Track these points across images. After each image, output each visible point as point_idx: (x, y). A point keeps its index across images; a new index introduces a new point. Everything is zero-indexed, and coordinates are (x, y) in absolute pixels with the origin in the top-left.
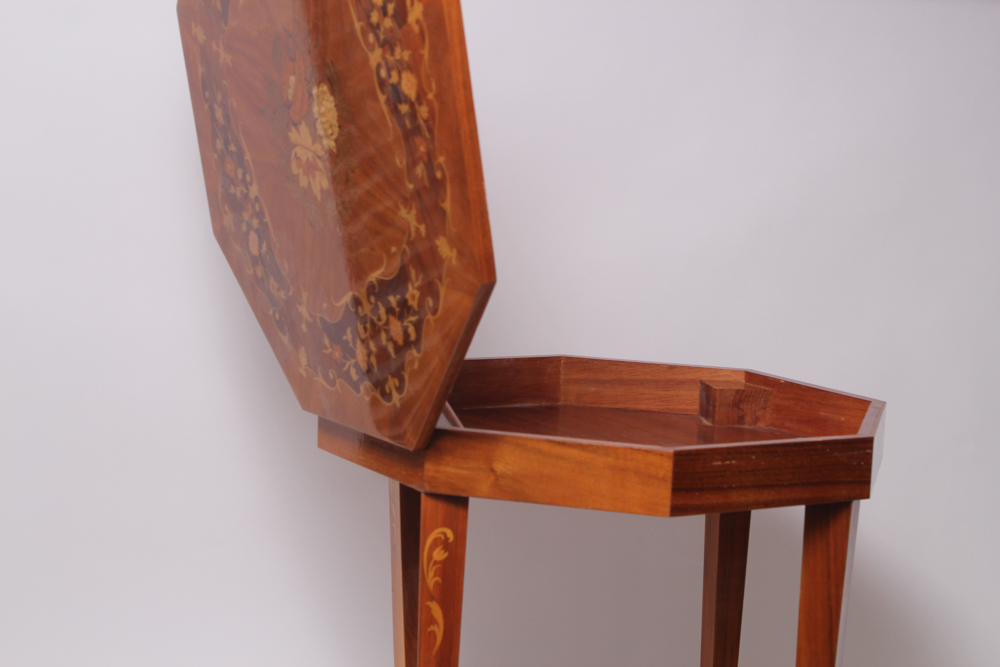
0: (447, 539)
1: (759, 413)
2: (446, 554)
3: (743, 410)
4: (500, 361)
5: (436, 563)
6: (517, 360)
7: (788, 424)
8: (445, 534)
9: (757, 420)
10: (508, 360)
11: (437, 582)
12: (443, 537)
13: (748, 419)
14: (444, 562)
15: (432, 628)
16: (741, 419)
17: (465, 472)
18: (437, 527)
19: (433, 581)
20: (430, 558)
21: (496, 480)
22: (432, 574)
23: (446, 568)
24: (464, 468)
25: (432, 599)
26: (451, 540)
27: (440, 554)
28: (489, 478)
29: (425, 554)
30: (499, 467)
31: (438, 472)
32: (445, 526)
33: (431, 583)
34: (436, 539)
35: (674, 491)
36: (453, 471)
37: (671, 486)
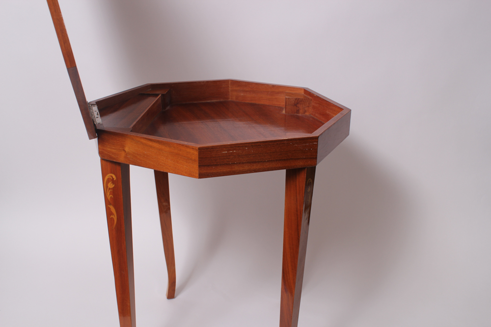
0: (113, 179)
1: (306, 109)
2: (114, 186)
3: (298, 107)
4: (200, 82)
5: (110, 189)
6: (208, 82)
7: (317, 115)
8: (111, 176)
9: (305, 112)
10: (203, 82)
11: (111, 197)
12: (111, 178)
13: (301, 111)
14: (113, 189)
15: (112, 216)
16: (298, 111)
17: (114, 151)
18: (107, 175)
19: (109, 197)
20: (107, 187)
21: (126, 155)
22: (108, 194)
23: (114, 191)
24: (114, 149)
25: (110, 204)
26: (115, 179)
27: (111, 185)
28: (123, 154)
29: (105, 185)
30: (127, 149)
31: (103, 149)
32: (111, 173)
33: (109, 198)
34: (108, 179)
35: (200, 166)
36: (109, 149)
37: (198, 164)
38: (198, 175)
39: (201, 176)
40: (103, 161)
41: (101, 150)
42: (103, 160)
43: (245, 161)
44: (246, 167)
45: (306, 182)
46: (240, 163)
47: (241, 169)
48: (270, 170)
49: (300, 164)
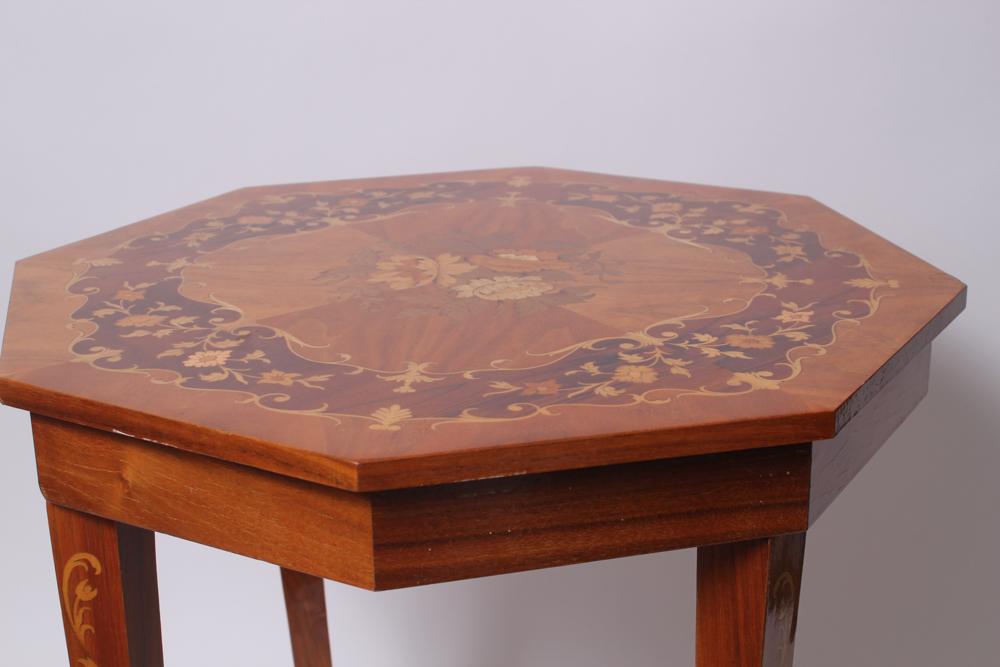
0: (92, 570)
2: (95, 592)
5: (82, 603)
8: (89, 563)
11: (88, 631)
12: (87, 569)
14: (94, 602)
17: (88, 478)
18: (70, 555)
19: (82, 629)
20: (73, 596)
21: (129, 494)
22: (79, 620)
23: (97, 612)
24: (87, 471)
25: (86, 655)
26: (98, 572)
27: (85, 592)
28: (119, 491)
29: (65, 590)
30: (129, 475)
31: (54, 472)
32: (85, 550)
33: (81, 633)
34: (76, 570)
35: (379, 547)
36: (72, 473)
37: (371, 540)
38: (371, 579)
39: (385, 581)
40: (57, 510)
41: (44, 474)
42: (53, 506)
43: (543, 526)
44: (549, 545)
45: (771, 587)
46: (525, 532)
47: (531, 551)
48: (637, 553)
49: (746, 525)
